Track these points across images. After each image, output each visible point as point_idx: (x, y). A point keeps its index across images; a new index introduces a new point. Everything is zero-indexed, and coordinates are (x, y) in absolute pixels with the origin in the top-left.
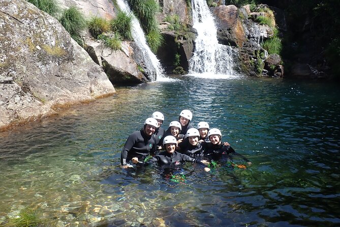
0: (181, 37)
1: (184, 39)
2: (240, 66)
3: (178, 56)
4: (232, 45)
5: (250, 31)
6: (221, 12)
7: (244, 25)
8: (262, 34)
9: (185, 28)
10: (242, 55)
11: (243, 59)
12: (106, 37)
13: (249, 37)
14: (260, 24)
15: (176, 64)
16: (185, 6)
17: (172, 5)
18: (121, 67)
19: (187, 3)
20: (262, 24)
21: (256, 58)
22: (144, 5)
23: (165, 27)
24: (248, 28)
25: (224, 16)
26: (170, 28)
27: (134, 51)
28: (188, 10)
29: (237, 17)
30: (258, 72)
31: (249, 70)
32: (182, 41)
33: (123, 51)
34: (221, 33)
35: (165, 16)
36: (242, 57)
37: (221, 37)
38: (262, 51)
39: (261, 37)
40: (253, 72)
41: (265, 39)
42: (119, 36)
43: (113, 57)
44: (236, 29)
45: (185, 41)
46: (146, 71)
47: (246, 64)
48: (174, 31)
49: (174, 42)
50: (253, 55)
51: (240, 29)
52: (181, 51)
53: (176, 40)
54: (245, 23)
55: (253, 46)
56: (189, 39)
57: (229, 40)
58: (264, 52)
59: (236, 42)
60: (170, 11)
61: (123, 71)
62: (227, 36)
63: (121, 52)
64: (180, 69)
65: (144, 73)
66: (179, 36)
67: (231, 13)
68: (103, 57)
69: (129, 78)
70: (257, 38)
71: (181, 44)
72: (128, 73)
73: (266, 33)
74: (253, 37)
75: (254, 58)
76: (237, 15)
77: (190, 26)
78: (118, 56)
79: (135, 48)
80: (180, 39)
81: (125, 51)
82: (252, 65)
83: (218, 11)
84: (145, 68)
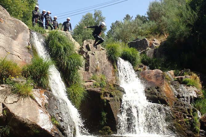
0: (107, 94)
1: (111, 96)
2: (175, 125)
3: (104, 114)
4: (162, 103)
5: (178, 91)
6: (147, 75)
7: (171, 86)
8: (191, 95)
9: (112, 87)
10: (175, 112)
11: (177, 117)
12: (14, 82)
13: (178, 97)
14: (188, 86)
15: (103, 123)
16: (112, 68)
17: (98, 66)
18: (28, 117)
19: (113, 66)
20: (189, 86)
21: (191, 117)
22: (66, 58)
23: (91, 84)
24: (176, 89)
25: (150, 78)
26: (96, 85)
27: (49, 100)
28: (115, 72)
29: (163, 78)
30: (195, 131)
31: (185, 129)
32: (108, 98)
33: (34, 99)
34: (149, 91)
35: (91, 75)
36: (175, 115)
37: (150, 96)
38: (194, 111)
39: (191, 97)
40: (190, 132)
41: (195, 99)
42: (31, 83)
43: (20, 105)
44: (164, 88)
45: (111, 98)
46: (62, 124)
47: (180, 123)
48: (99, 88)
49: (100, 98)
50: (186, 113)
51: (168, 89)
52: (108, 108)
53: (102, 97)
54: (172, 84)
55: (185, 105)
56: (116, 96)
57: (159, 98)
58: (197, 112)
59: (166, 100)
60: (96, 70)
61: (29, 123)
62: (155, 94)
63: (31, 100)
64: (107, 129)
65: (58, 127)
66: (105, 93)
67: (157, 76)
68: (6, 105)
69: (38, 132)
70: (187, 98)
71: (108, 101)
72: (37, 125)
73: (195, 93)
74: (183, 97)
75: (189, 116)
76: (163, 77)
77: (117, 86)
78: (27, 105)
79: (51, 97)
80: (107, 96)
81: (37, 99)
82: (187, 124)
83: (143, 74)
84: (61, 121)
